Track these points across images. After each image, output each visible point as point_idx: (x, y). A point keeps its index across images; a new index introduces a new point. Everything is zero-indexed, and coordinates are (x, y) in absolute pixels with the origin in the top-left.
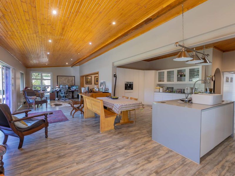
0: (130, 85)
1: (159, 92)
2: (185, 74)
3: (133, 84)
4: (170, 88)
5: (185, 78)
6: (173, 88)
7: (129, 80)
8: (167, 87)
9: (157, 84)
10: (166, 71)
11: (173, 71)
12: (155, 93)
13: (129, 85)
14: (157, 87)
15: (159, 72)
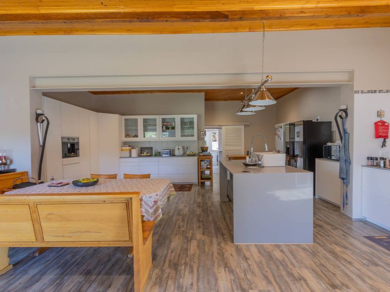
0: (73, 145)
1: (130, 156)
2: (173, 125)
3: (78, 143)
4: (147, 148)
5: (175, 132)
6: (151, 148)
7: (71, 132)
8: (142, 148)
9: (123, 142)
10: (140, 119)
11: (155, 120)
12: (121, 159)
13: (69, 145)
14: (124, 148)
15: (126, 120)
